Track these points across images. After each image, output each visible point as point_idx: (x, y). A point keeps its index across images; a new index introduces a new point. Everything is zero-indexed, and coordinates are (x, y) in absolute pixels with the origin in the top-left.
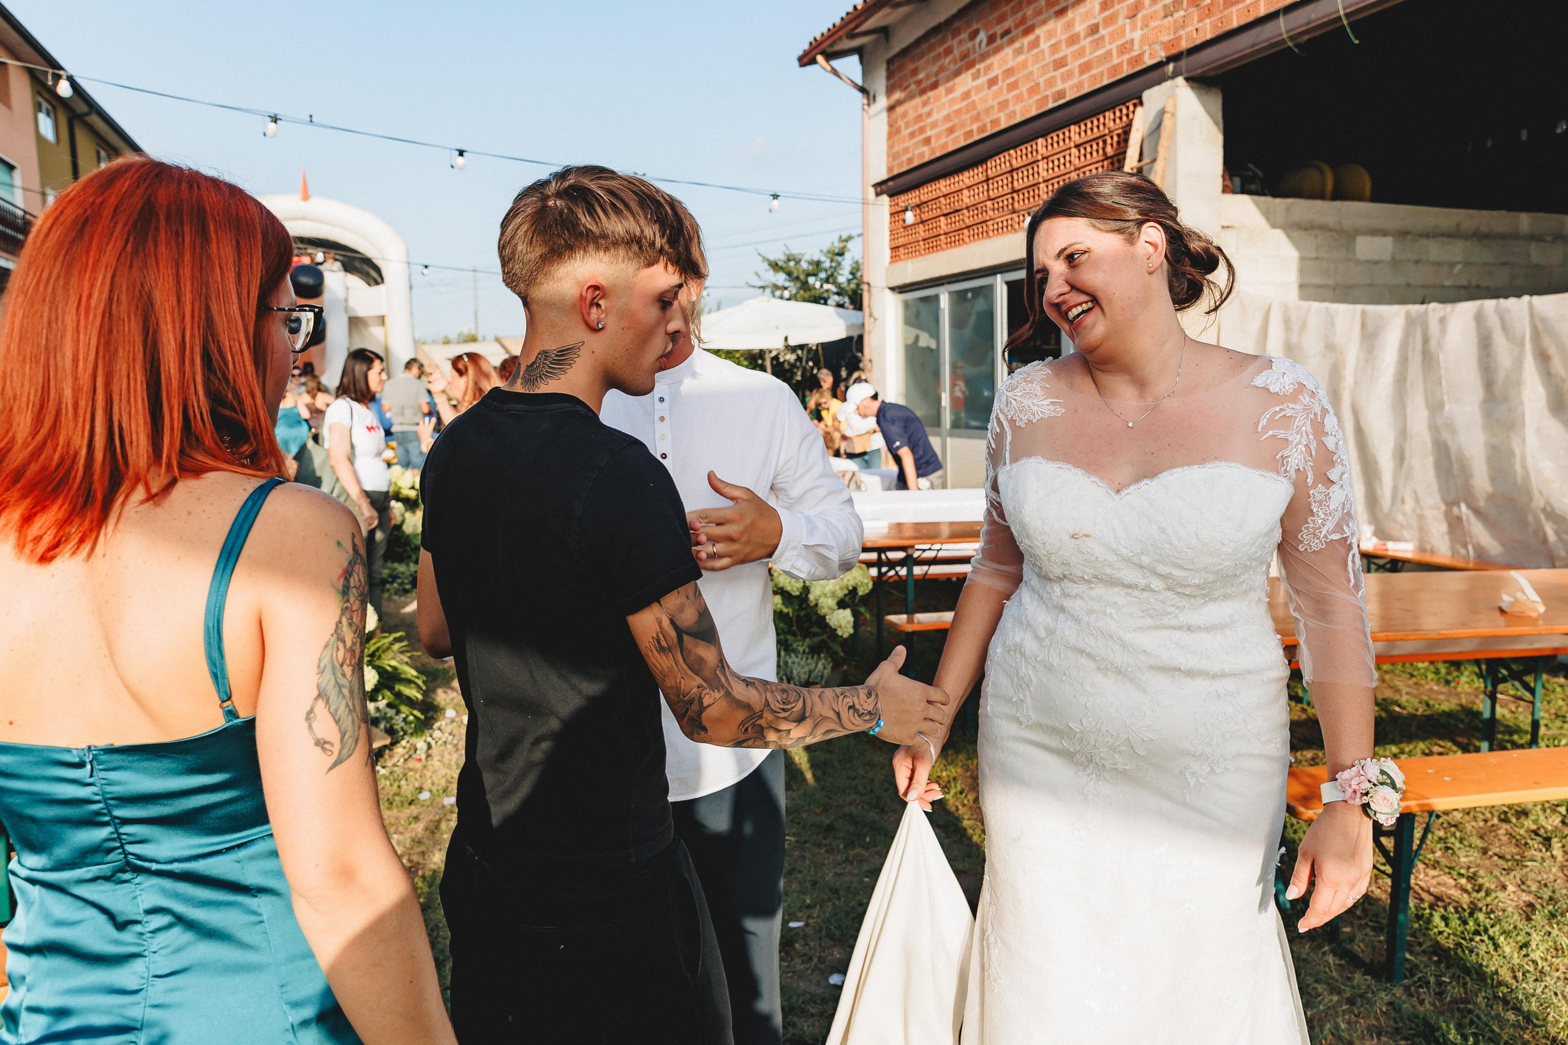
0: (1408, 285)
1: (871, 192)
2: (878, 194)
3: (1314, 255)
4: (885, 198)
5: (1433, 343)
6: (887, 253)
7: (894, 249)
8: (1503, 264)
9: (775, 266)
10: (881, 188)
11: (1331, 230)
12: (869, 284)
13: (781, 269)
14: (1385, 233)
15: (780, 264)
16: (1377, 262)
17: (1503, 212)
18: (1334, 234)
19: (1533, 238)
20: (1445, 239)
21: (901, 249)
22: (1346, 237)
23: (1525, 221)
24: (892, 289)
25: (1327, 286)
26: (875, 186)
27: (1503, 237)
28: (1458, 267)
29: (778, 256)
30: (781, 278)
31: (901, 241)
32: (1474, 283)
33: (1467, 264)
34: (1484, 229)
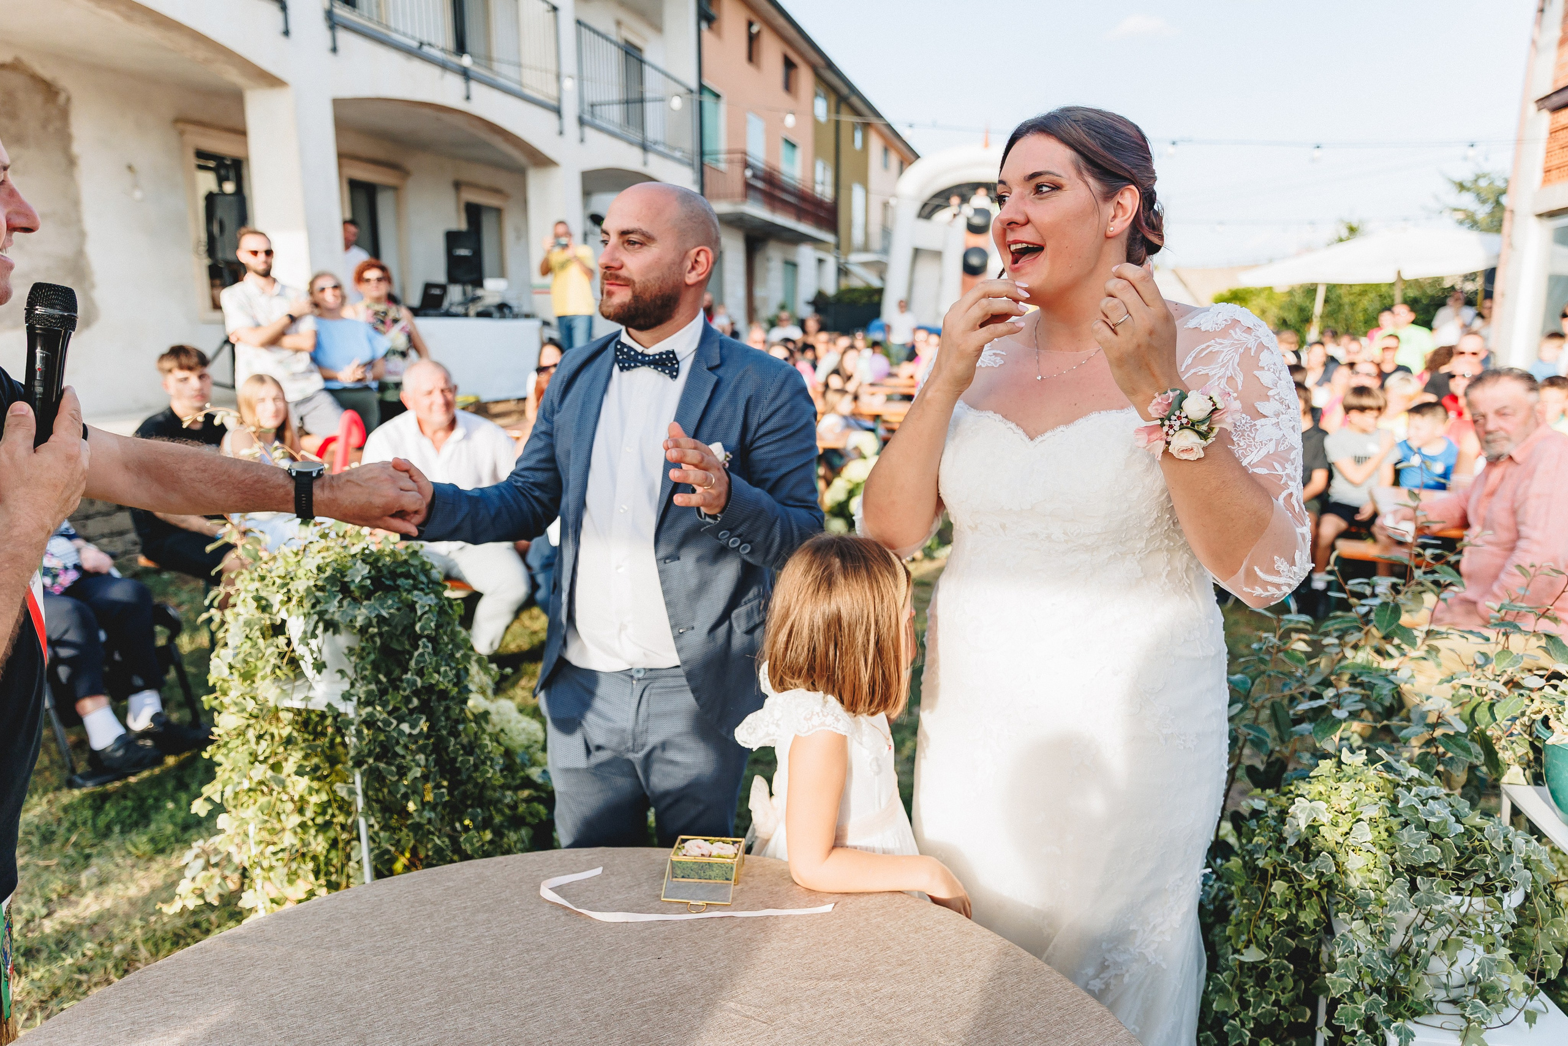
1: (1533, 107)
2: (1539, 109)
4: (1546, 115)
6: (1539, 175)
7: (1548, 171)
9: (1462, 187)
10: (1542, 101)
12: (1512, 211)
13: (1468, 190)
15: (1468, 184)
21: (1554, 173)
24: (1540, 216)
26: (1537, 101)
29: (1466, 176)
30: (1467, 201)
31: (1556, 162)
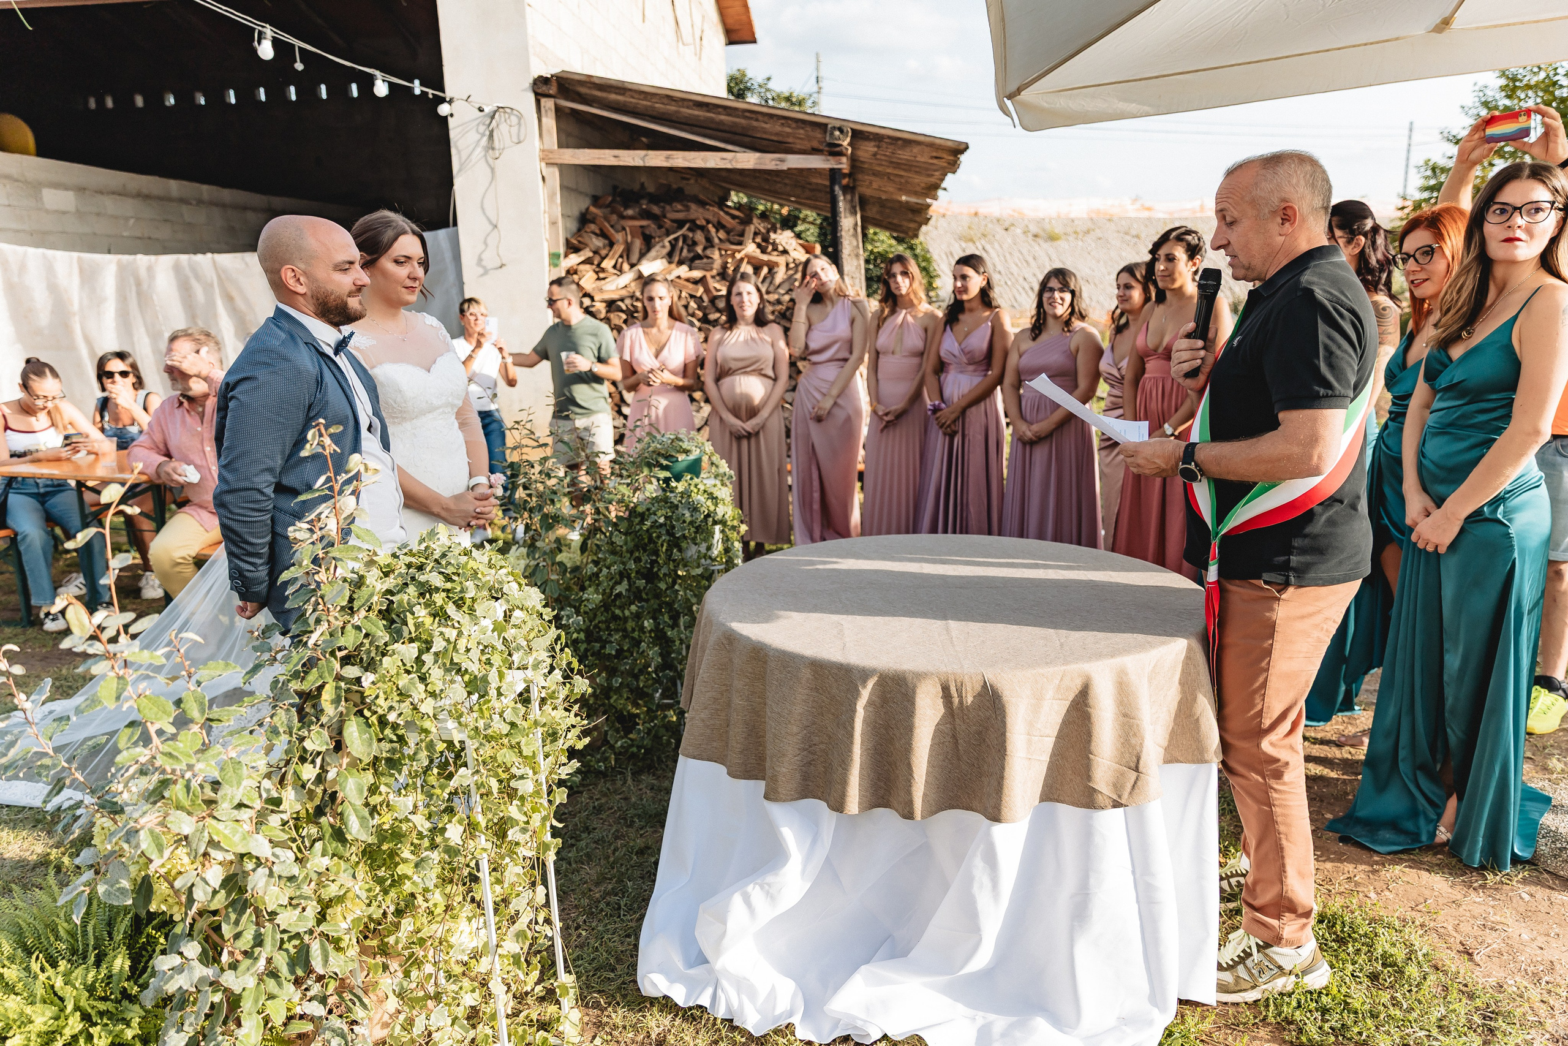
0: (95, 234)
3: (7, 203)
5: (145, 286)
8: (166, 221)
11: (17, 181)
14: (66, 188)
16: (64, 213)
17: (157, 178)
18: (20, 184)
19: (182, 201)
20: (118, 197)
22: (35, 187)
23: (174, 186)
25: (24, 231)
27: (160, 198)
28: (132, 221)
32: (146, 235)
33: (138, 219)
34: (145, 191)
